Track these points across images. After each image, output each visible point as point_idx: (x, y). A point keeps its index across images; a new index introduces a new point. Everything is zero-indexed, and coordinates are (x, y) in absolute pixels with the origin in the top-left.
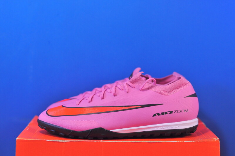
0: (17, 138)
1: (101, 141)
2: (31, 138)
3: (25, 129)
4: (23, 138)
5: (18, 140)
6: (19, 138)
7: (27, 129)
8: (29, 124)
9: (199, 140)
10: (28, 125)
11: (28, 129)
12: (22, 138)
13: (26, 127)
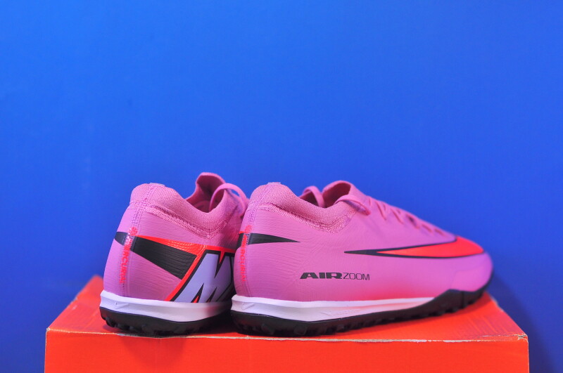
0: (49, 329)
1: (247, 337)
2: (81, 329)
3: (68, 307)
4: (64, 329)
5: (51, 333)
6: (54, 328)
7: (72, 307)
8: (79, 294)
9: (478, 339)
10: (76, 299)
11: (74, 308)
12: (61, 329)
13: (72, 303)
